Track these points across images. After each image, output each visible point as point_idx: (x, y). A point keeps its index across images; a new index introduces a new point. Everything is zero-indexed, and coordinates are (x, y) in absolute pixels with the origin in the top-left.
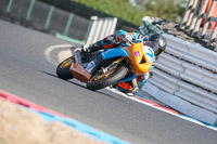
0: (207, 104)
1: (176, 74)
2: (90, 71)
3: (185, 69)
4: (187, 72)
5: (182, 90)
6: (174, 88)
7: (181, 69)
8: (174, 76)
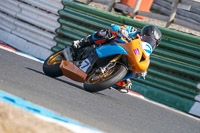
0: (41, 41)
1: (14, 14)
2: (85, 70)
3: (21, 9)
4: (23, 12)
5: (18, 29)
6: (12, 26)
7: (18, 10)
8: (11, 16)
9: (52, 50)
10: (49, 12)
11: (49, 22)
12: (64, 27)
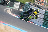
0: (40, 21)
9: (43, 23)
10: (42, 14)
11: (42, 16)
12: (45, 17)
